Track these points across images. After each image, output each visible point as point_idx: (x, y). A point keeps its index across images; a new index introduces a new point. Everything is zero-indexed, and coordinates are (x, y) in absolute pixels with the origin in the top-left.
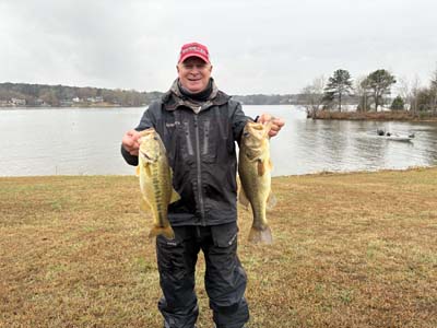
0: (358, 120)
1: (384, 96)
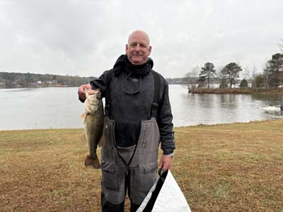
1: (236, 79)
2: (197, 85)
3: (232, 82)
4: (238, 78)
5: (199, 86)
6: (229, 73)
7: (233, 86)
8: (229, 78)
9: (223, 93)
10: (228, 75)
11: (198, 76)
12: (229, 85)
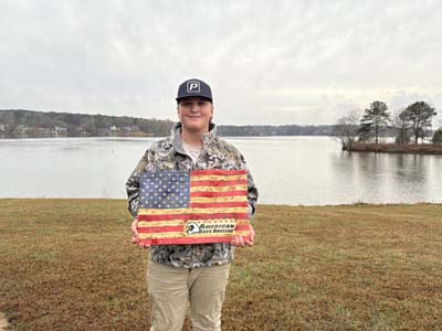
0: (397, 152)
1: (424, 128)
2: (356, 138)
3: (419, 133)
4: (429, 128)
5: (360, 140)
6: (414, 119)
7: (420, 141)
8: (413, 128)
9: (402, 152)
10: (411, 122)
11: (359, 123)
12: (413, 139)
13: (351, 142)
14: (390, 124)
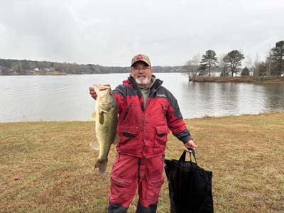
1: (237, 67)
3: (234, 70)
4: (240, 67)
5: (200, 75)
8: (231, 67)
9: (224, 82)
10: (230, 63)
11: (199, 64)
12: (230, 73)
13: (194, 76)
14: (217, 65)
